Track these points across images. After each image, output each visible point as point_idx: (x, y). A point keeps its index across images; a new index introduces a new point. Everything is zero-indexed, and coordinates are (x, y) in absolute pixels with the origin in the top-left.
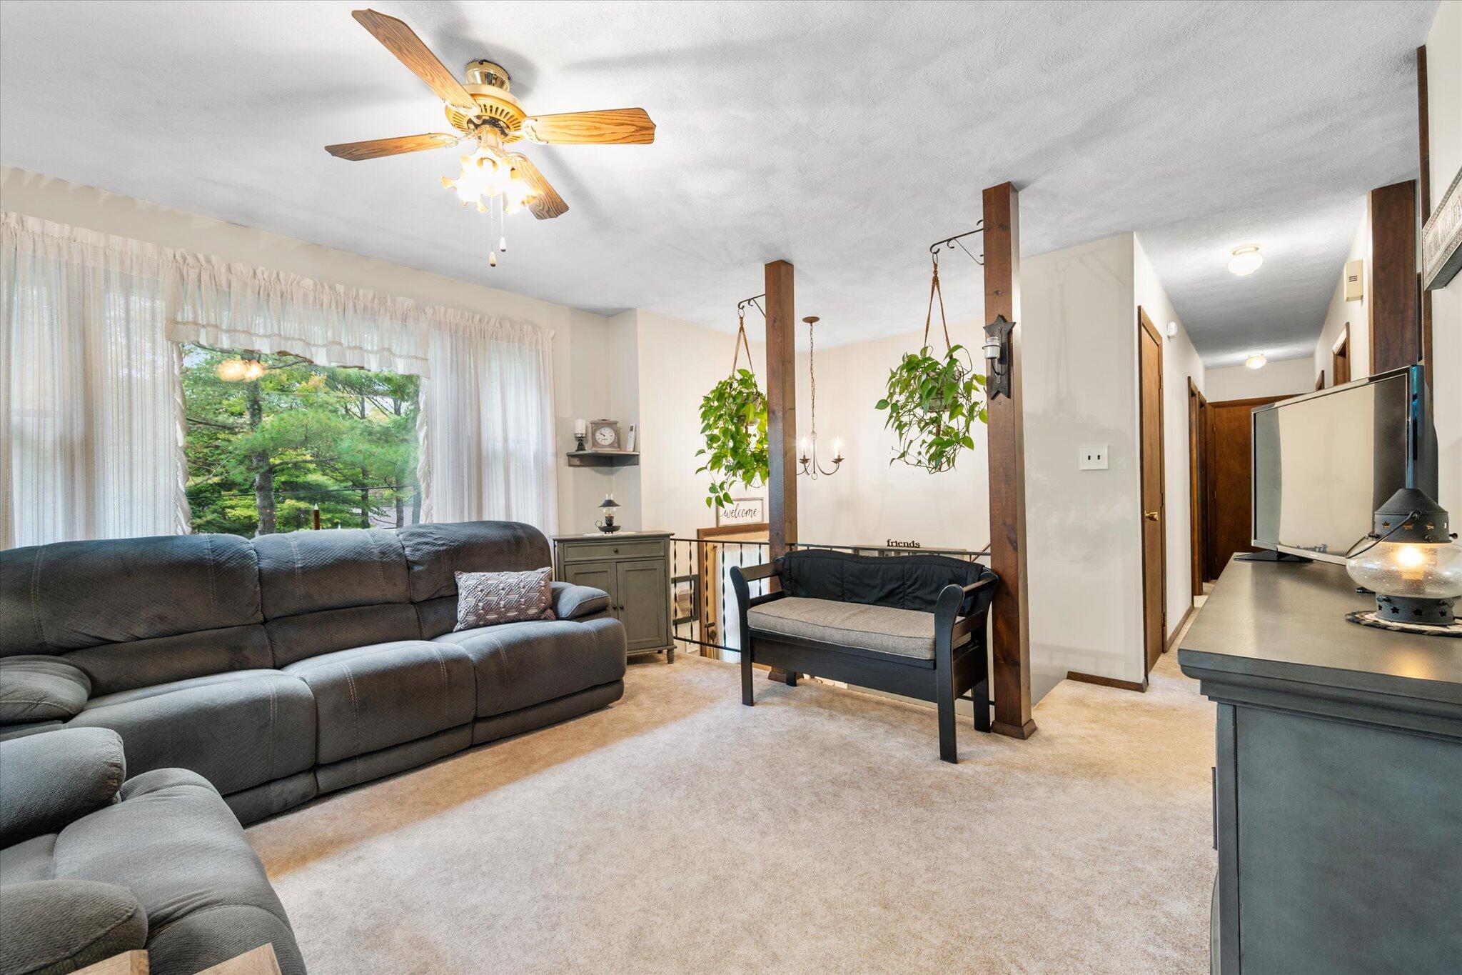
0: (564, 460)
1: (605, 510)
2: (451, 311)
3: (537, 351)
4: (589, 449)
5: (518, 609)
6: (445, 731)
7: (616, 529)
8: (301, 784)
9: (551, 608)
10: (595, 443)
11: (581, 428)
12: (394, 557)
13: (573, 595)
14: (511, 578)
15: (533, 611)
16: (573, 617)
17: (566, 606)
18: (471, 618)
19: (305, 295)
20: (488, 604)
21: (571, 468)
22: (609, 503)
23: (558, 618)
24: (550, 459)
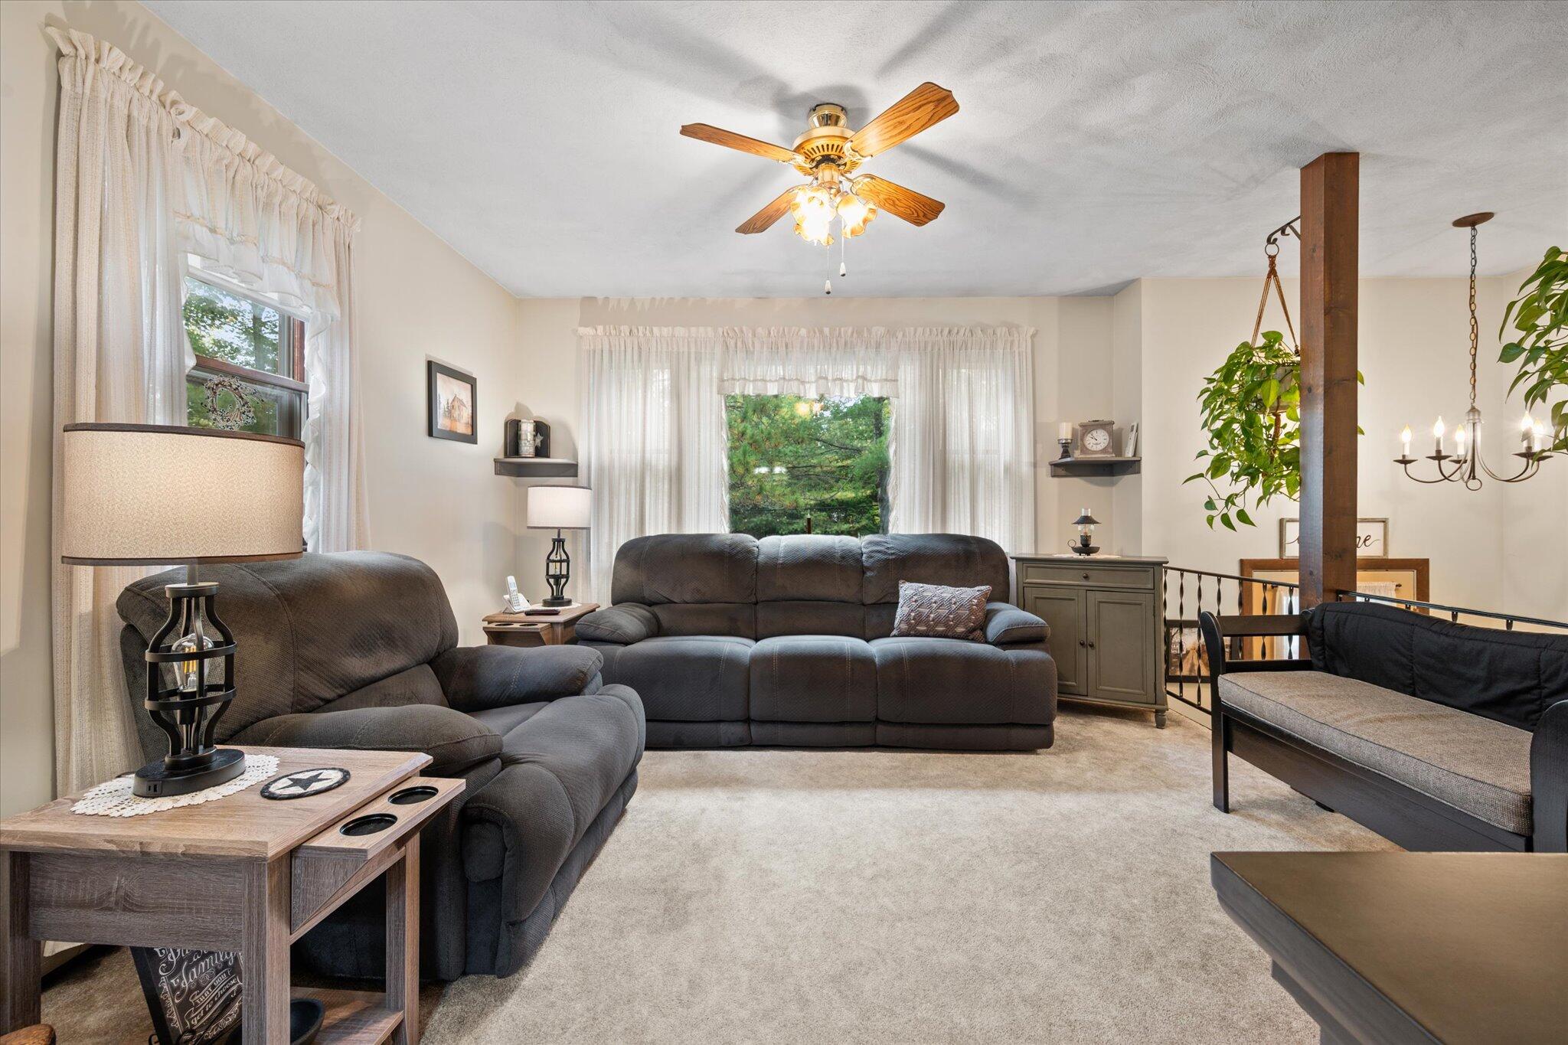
0: (1045, 471)
1: (1080, 527)
2: (920, 330)
3: (1012, 353)
4: (1077, 455)
5: (946, 624)
6: (851, 723)
7: (1095, 550)
8: (737, 730)
9: (977, 630)
10: (1084, 450)
11: (1065, 433)
12: (851, 562)
13: (1008, 615)
14: (947, 592)
15: (960, 630)
16: (998, 643)
17: (995, 628)
18: (904, 626)
19: (802, 342)
20: (920, 615)
21: (1056, 480)
22: (1086, 520)
23: (987, 642)
24: (1026, 469)
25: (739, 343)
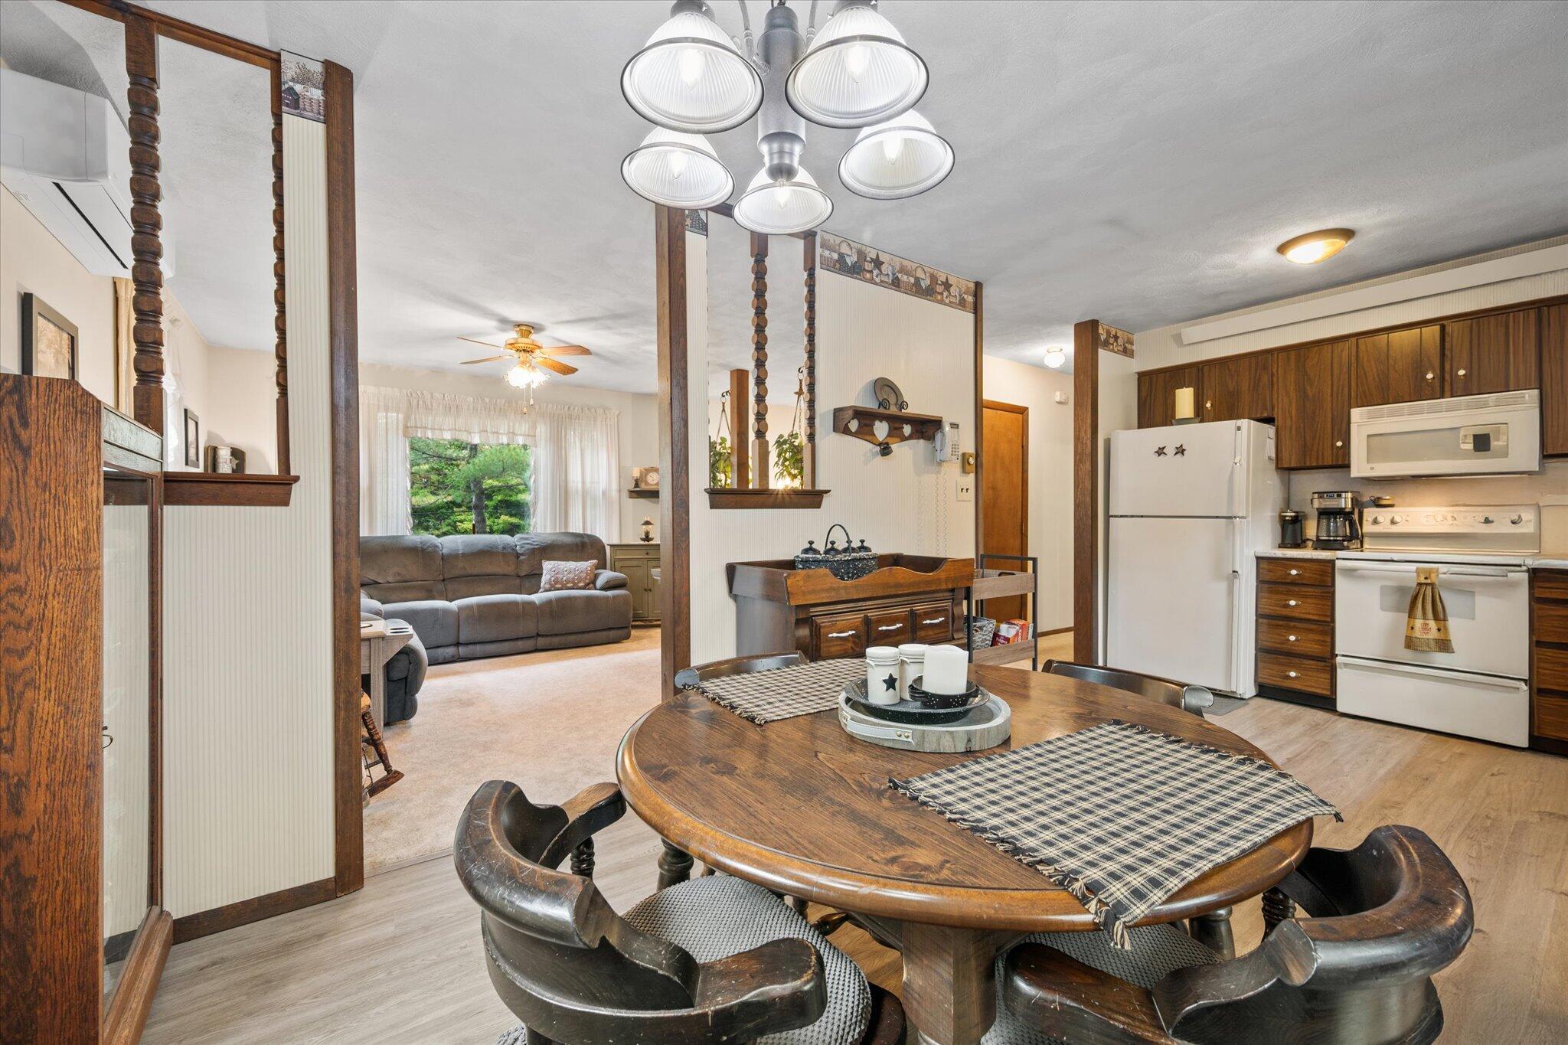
0: (625, 494)
1: (644, 527)
2: (550, 405)
3: (606, 425)
4: (643, 487)
5: (573, 582)
6: (522, 639)
7: (652, 539)
9: (591, 583)
10: (647, 483)
11: (636, 474)
12: (510, 550)
13: (606, 575)
14: (572, 565)
15: (581, 584)
16: (602, 589)
17: (600, 582)
18: (547, 585)
19: (469, 406)
20: (556, 578)
21: (631, 500)
22: (647, 523)
23: (596, 589)
24: (614, 494)
25: (421, 402)
